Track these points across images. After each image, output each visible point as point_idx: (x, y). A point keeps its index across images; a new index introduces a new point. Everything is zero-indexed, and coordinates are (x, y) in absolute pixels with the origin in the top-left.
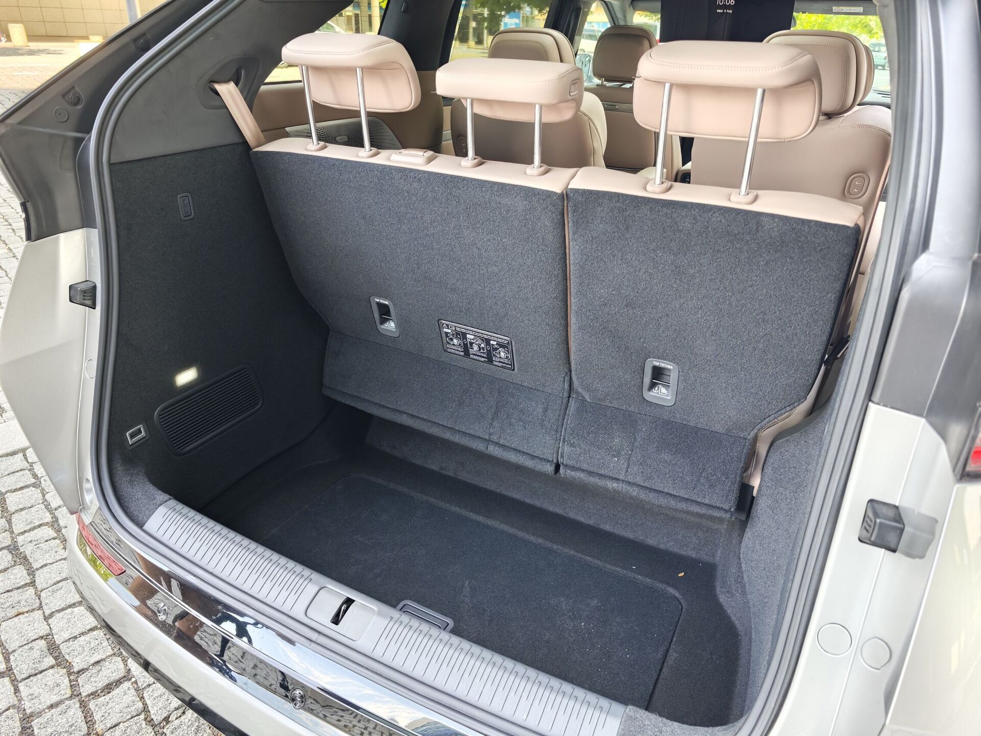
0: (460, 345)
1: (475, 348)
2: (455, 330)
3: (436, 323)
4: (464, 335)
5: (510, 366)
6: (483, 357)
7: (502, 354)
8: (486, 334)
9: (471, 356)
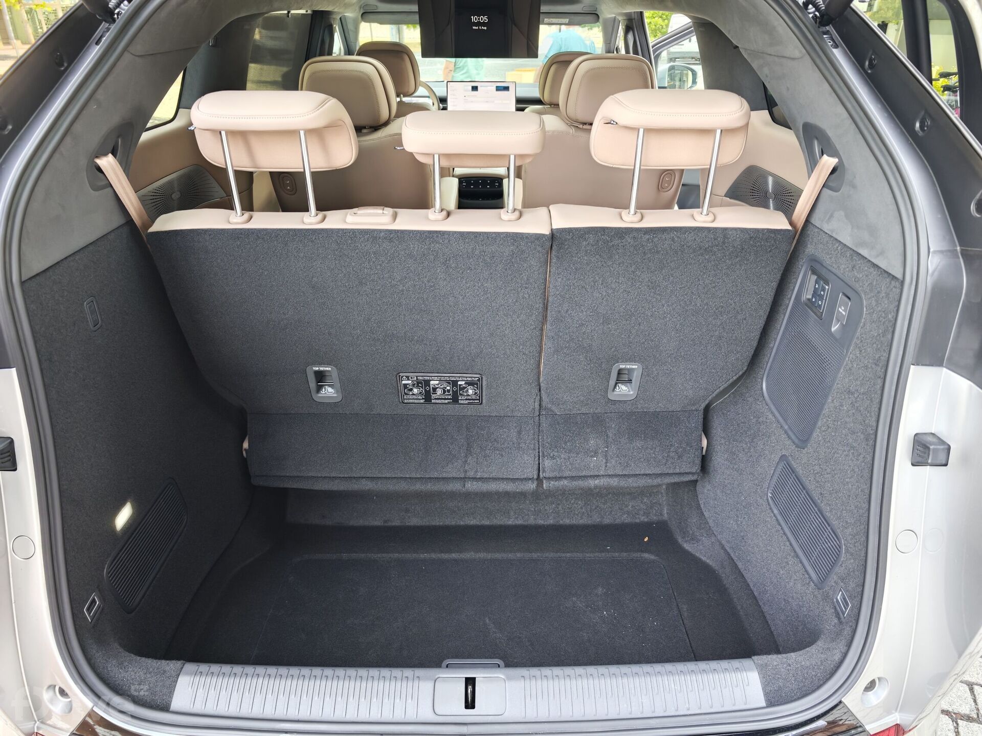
0: (420, 393)
1: (439, 392)
2: (417, 379)
3: (394, 378)
4: (427, 383)
5: (478, 401)
6: (448, 399)
7: (470, 392)
8: (454, 377)
9: (433, 401)
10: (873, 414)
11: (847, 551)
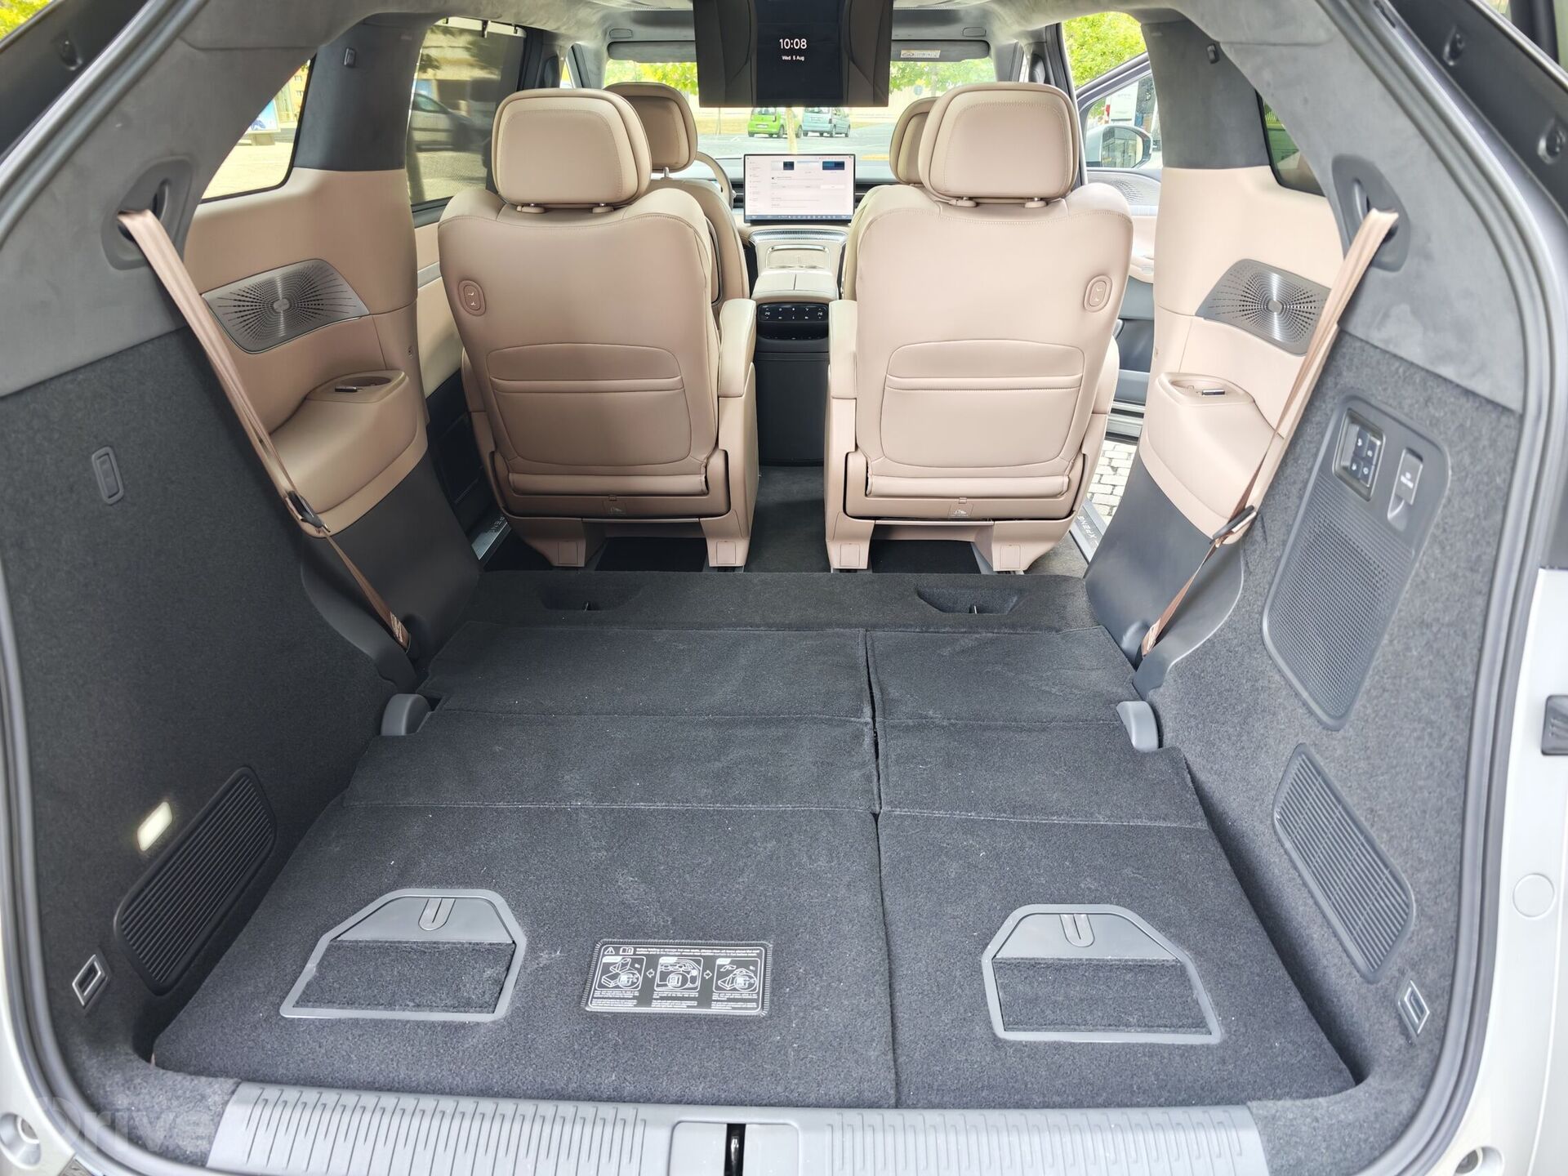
10: (1468, 660)
11: (1422, 912)
